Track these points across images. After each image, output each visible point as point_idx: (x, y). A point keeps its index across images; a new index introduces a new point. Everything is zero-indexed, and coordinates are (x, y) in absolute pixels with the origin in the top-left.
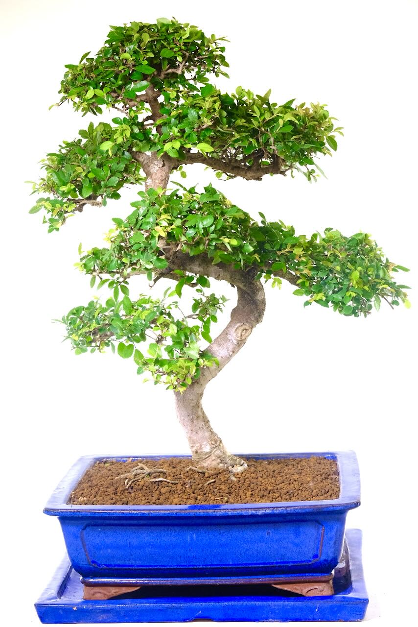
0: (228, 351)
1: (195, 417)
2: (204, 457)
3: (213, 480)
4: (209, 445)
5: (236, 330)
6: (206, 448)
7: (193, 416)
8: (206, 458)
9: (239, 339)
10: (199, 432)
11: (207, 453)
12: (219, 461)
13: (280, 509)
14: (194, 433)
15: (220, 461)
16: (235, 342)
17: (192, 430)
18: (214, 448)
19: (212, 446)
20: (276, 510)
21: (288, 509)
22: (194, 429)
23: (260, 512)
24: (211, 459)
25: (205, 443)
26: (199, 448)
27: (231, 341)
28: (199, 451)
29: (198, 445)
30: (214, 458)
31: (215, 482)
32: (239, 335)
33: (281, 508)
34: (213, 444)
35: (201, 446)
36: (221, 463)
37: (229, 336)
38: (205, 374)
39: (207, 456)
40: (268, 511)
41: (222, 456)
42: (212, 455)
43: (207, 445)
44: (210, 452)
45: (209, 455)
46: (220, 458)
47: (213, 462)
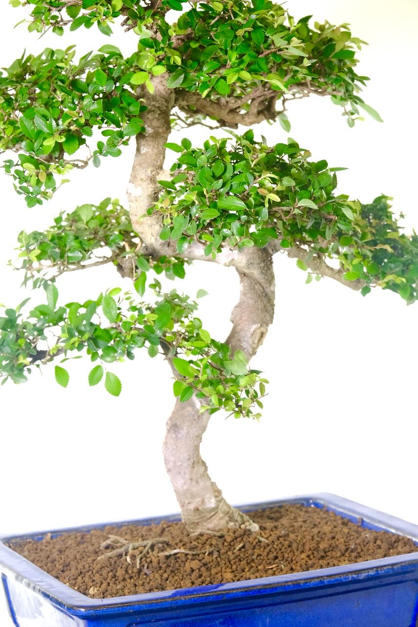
2: (208, 516)
3: (241, 545)
4: (213, 498)
5: (252, 334)
6: (210, 503)
8: (212, 516)
9: (256, 345)
10: (200, 481)
11: (212, 510)
12: (227, 518)
13: (385, 568)
14: (194, 483)
17: (191, 479)
18: (220, 501)
19: (217, 499)
20: (381, 570)
21: (395, 567)
23: (363, 576)
24: (218, 518)
25: (208, 496)
26: (200, 503)
27: (246, 350)
28: (200, 508)
29: (199, 499)
30: (221, 515)
31: (243, 547)
33: (387, 568)
34: (217, 497)
35: (202, 501)
36: (231, 521)
37: (244, 343)
39: (213, 513)
40: (372, 573)
41: (229, 512)
42: (220, 511)
43: (211, 499)
44: (217, 508)
45: (216, 511)
46: (228, 515)
47: (221, 521)
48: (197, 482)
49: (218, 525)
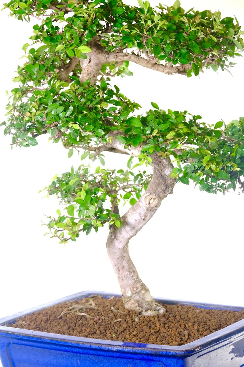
0: (140, 215)
1: (121, 267)
4: (130, 291)
5: (145, 198)
6: (129, 293)
7: (119, 266)
8: (128, 301)
9: (148, 206)
10: (124, 279)
11: (129, 297)
15: (138, 305)
16: (145, 208)
18: (135, 293)
19: (133, 292)
22: (120, 276)
24: (131, 303)
25: (128, 289)
27: (142, 208)
28: (124, 295)
29: (123, 290)
30: (133, 302)
32: (147, 203)
34: (134, 291)
35: (125, 291)
36: (138, 306)
37: (140, 203)
38: (121, 232)
39: (128, 300)
41: (140, 301)
42: (132, 299)
43: (129, 291)
44: (131, 297)
45: (130, 299)
46: (138, 303)
47: (132, 305)
48: (122, 280)
49: (130, 307)
